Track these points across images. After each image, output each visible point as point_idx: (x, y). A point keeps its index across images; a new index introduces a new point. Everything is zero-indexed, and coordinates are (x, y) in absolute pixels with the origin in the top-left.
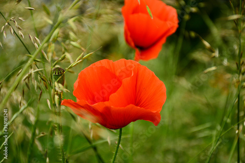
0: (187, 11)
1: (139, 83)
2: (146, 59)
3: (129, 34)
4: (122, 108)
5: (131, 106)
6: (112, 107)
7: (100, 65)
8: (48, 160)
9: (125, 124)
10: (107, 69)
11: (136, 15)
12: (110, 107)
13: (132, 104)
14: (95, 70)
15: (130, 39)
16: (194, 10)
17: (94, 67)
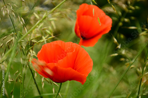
0: (122, 20)
1: (77, 58)
2: (86, 45)
3: (78, 27)
4: (64, 69)
5: (70, 68)
6: (59, 67)
7: (56, 44)
8: (13, 96)
9: (64, 81)
10: (60, 47)
11: (85, 16)
12: (58, 67)
13: (71, 67)
14: (53, 46)
15: (78, 30)
16: (126, 20)
17: (52, 44)
